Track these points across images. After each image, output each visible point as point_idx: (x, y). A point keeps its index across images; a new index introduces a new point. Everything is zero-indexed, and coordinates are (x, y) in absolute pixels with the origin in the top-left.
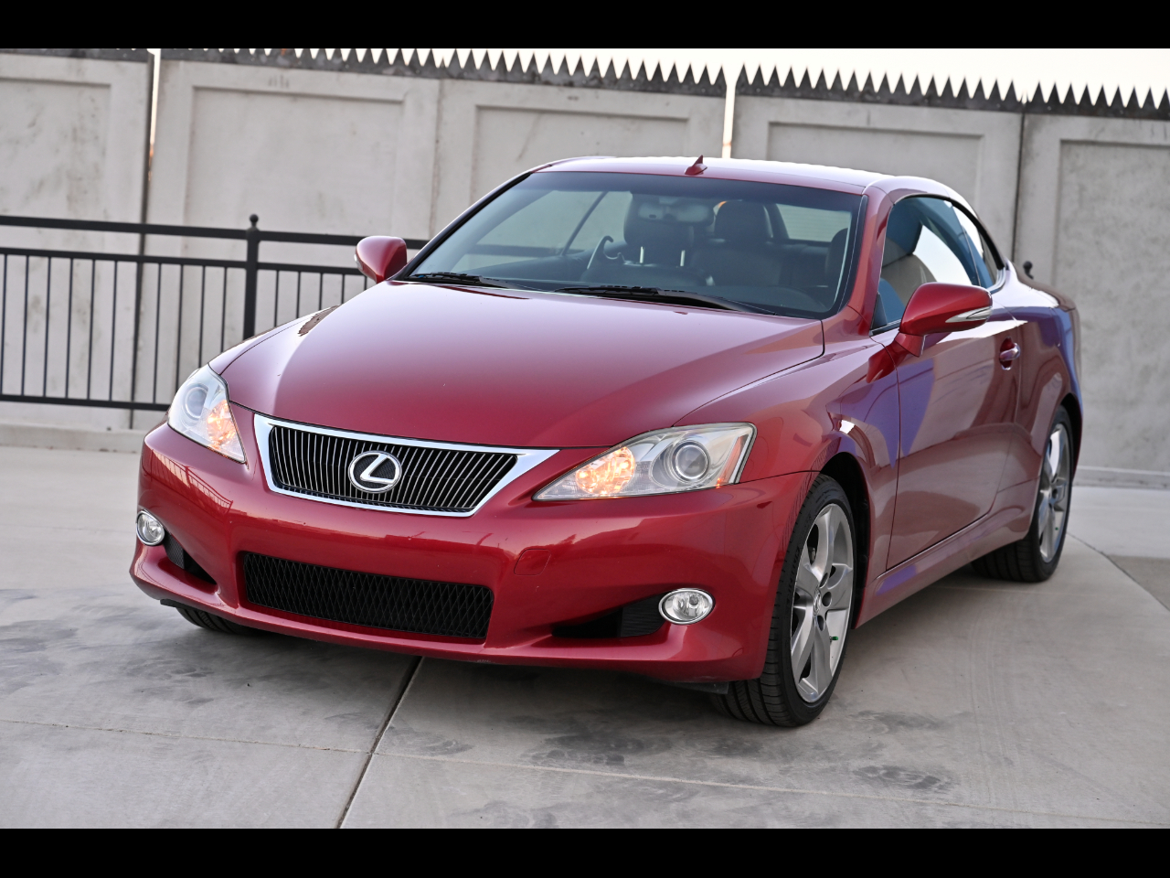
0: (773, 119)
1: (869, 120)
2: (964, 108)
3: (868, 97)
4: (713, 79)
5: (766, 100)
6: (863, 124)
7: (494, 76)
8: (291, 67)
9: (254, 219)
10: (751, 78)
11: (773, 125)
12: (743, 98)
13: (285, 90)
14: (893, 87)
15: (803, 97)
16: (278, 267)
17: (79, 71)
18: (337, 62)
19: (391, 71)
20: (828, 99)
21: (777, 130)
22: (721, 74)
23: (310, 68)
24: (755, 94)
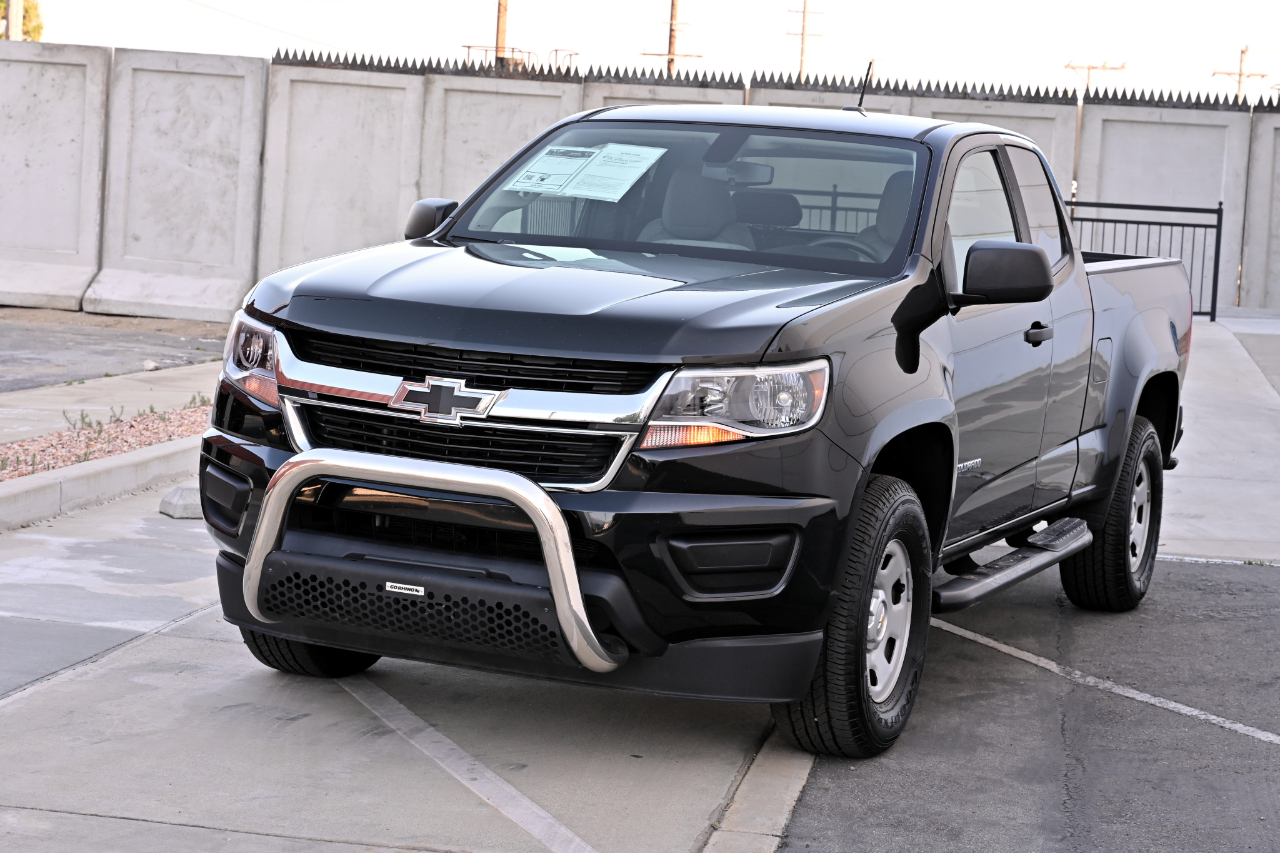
0: (1105, 118)
1: (1161, 118)
2: (1217, 110)
3: (1160, 104)
4: (1070, 95)
5: (1101, 106)
6: (1157, 120)
7: (943, 95)
8: (825, 91)
9: (835, 186)
10: (1092, 94)
11: (1105, 121)
12: (1087, 106)
13: (821, 104)
14: (1175, 98)
15: (1123, 105)
16: (847, 209)
17: (704, 95)
18: (852, 88)
19: (883, 92)
20: (1137, 105)
21: (1108, 124)
22: (1075, 92)
23: (836, 92)
24: (1094, 103)
